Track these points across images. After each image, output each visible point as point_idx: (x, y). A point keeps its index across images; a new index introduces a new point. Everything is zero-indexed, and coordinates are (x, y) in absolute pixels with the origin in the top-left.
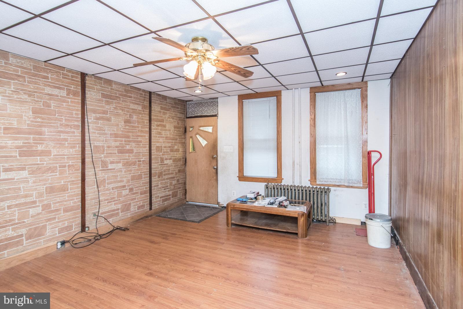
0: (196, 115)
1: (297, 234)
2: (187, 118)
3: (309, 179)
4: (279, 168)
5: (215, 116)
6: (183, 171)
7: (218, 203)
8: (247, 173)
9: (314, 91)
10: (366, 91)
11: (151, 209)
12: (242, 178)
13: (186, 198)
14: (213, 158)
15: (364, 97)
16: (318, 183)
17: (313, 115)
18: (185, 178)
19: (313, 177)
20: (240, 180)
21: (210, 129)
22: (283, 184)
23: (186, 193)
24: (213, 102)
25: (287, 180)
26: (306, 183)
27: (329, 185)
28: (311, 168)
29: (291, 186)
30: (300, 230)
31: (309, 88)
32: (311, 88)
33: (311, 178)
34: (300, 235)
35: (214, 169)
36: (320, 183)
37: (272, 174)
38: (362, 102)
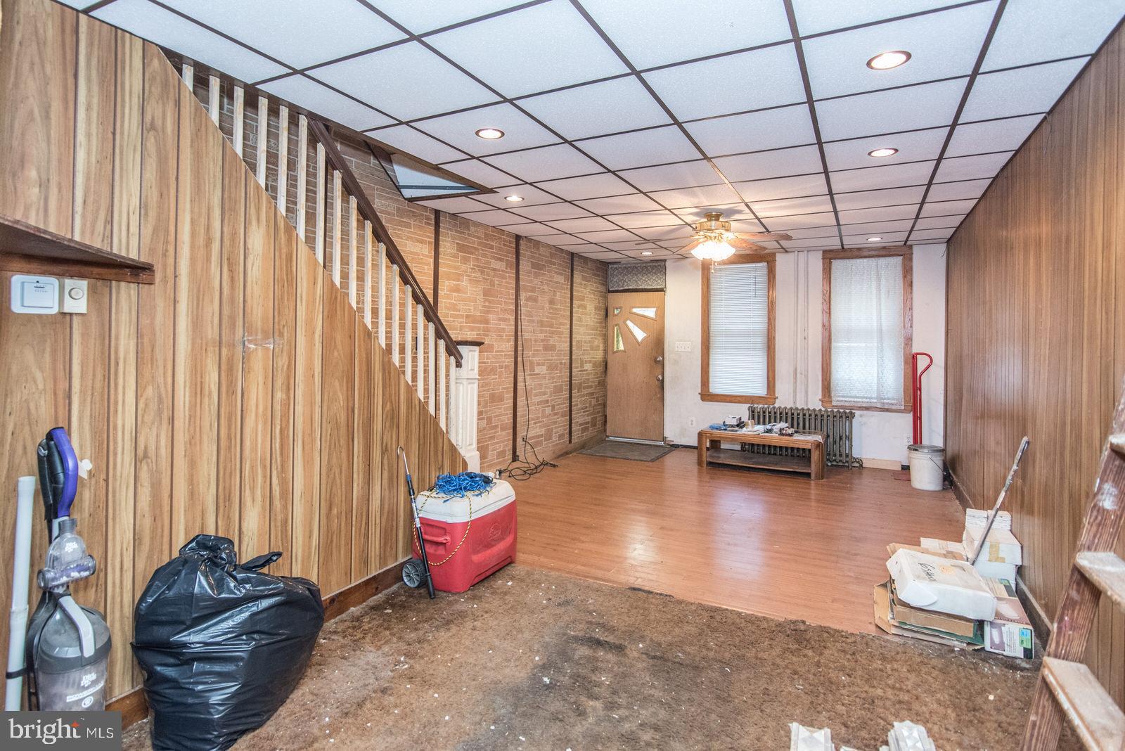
0: (626, 288)
1: (808, 475)
2: (609, 292)
3: (820, 397)
4: (771, 379)
5: (661, 290)
6: (602, 384)
7: (664, 439)
8: (716, 387)
9: (830, 256)
10: (911, 259)
11: (570, 442)
12: (707, 396)
13: (605, 431)
14: (656, 362)
15: (907, 271)
16: (834, 404)
17: (827, 295)
18: (605, 396)
19: (827, 395)
20: (703, 400)
21: (650, 313)
22: (777, 405)
23: (606, 421)
24: (657, 266)
25: (785, 399)
26: (814, 402)
27: (851, 408)
28: (823, 380)
29: (791, 409)
30: (813, 469)
31: (821, 252)
32: (824, 252)
33: (824, 395)
34: (813, 476)
35: (658, 380)
36: (839, 404)
37: (759, 389)
38: (905, 277)
